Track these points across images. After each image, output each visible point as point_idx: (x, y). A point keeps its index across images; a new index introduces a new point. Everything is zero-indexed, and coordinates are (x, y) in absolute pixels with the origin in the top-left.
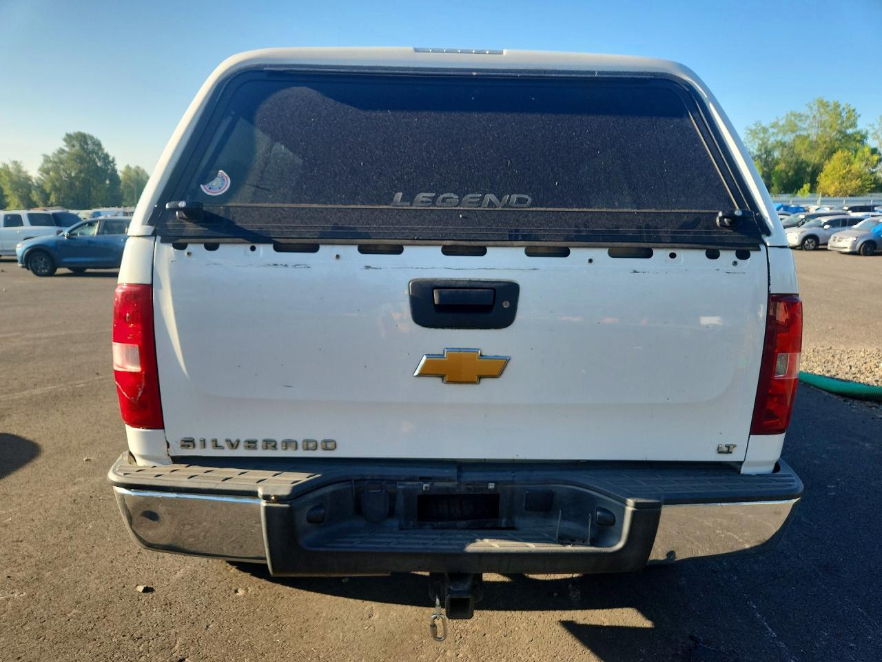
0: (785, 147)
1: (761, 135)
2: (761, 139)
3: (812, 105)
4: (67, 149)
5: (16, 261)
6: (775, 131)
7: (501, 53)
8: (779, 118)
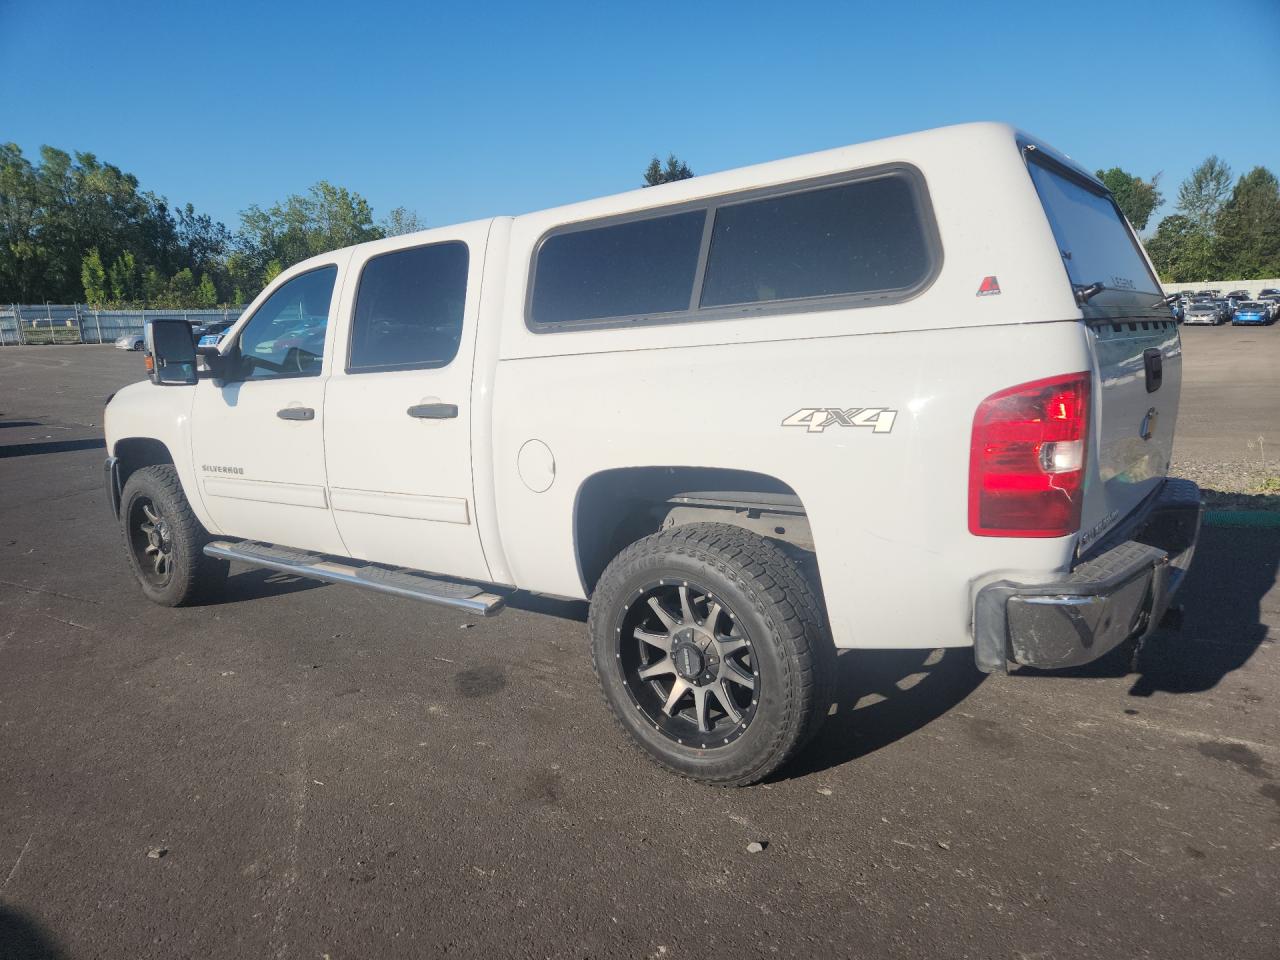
1: (262, 224)
2: (263, 230)
3: (315, 190)
6: (279, 220)
8: (281, 204)
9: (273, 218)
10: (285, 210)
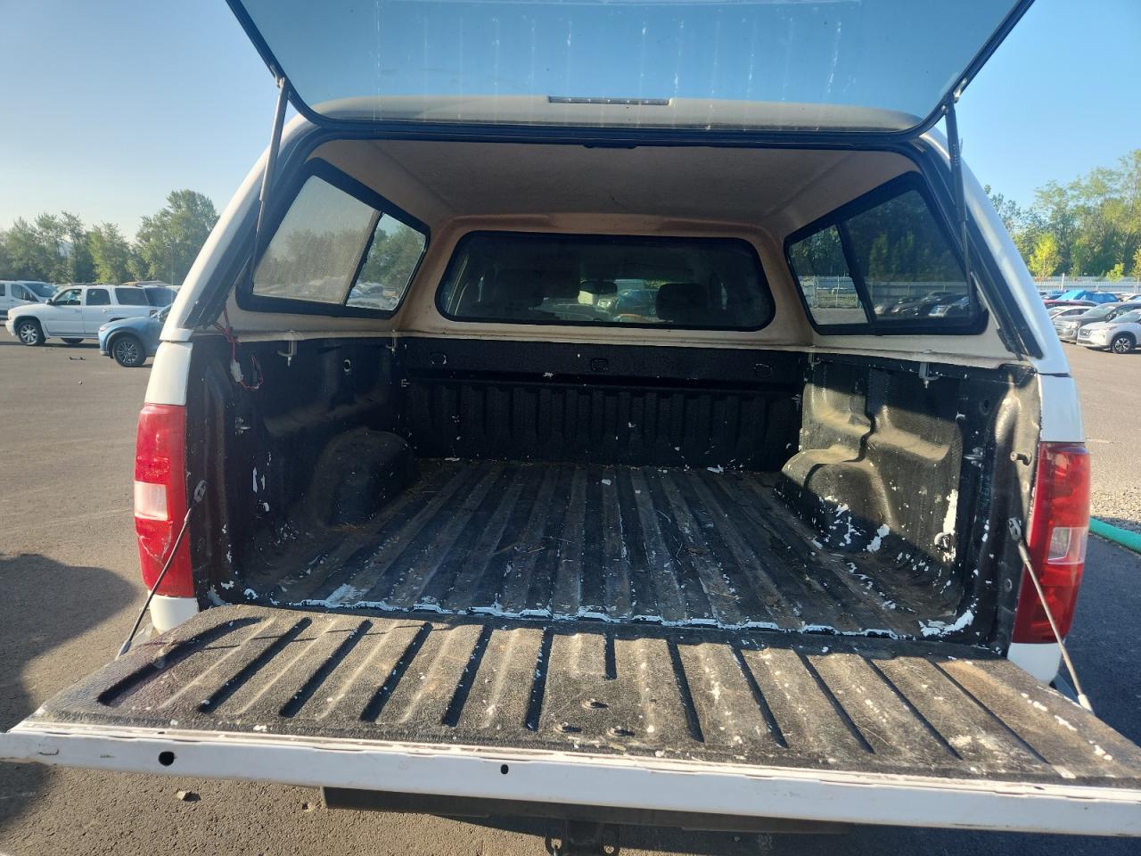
0: (1090, 214)
1: (1057, 199)
2: (1056, 204)
3: (1127, 159)
4: (172, 211)
5: (97, 346)
6: (1076, 193)
7: (665, 103)
8: (1081, 177)
9: (1070, 193)
10: (1084, 183)
